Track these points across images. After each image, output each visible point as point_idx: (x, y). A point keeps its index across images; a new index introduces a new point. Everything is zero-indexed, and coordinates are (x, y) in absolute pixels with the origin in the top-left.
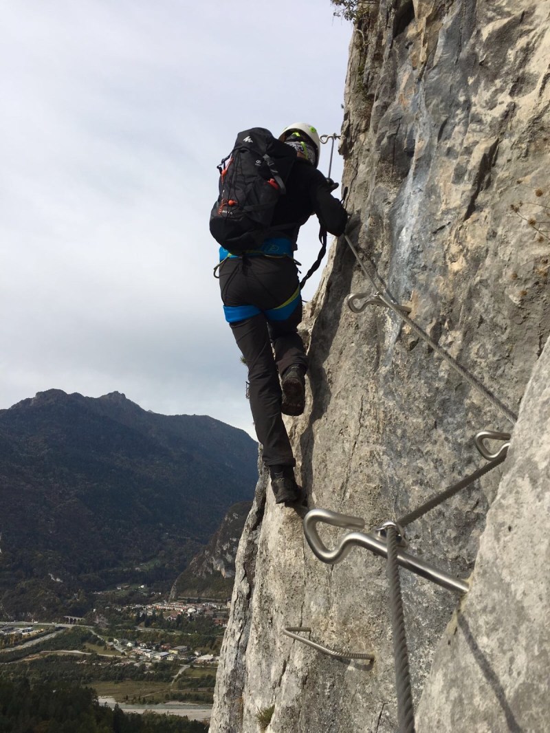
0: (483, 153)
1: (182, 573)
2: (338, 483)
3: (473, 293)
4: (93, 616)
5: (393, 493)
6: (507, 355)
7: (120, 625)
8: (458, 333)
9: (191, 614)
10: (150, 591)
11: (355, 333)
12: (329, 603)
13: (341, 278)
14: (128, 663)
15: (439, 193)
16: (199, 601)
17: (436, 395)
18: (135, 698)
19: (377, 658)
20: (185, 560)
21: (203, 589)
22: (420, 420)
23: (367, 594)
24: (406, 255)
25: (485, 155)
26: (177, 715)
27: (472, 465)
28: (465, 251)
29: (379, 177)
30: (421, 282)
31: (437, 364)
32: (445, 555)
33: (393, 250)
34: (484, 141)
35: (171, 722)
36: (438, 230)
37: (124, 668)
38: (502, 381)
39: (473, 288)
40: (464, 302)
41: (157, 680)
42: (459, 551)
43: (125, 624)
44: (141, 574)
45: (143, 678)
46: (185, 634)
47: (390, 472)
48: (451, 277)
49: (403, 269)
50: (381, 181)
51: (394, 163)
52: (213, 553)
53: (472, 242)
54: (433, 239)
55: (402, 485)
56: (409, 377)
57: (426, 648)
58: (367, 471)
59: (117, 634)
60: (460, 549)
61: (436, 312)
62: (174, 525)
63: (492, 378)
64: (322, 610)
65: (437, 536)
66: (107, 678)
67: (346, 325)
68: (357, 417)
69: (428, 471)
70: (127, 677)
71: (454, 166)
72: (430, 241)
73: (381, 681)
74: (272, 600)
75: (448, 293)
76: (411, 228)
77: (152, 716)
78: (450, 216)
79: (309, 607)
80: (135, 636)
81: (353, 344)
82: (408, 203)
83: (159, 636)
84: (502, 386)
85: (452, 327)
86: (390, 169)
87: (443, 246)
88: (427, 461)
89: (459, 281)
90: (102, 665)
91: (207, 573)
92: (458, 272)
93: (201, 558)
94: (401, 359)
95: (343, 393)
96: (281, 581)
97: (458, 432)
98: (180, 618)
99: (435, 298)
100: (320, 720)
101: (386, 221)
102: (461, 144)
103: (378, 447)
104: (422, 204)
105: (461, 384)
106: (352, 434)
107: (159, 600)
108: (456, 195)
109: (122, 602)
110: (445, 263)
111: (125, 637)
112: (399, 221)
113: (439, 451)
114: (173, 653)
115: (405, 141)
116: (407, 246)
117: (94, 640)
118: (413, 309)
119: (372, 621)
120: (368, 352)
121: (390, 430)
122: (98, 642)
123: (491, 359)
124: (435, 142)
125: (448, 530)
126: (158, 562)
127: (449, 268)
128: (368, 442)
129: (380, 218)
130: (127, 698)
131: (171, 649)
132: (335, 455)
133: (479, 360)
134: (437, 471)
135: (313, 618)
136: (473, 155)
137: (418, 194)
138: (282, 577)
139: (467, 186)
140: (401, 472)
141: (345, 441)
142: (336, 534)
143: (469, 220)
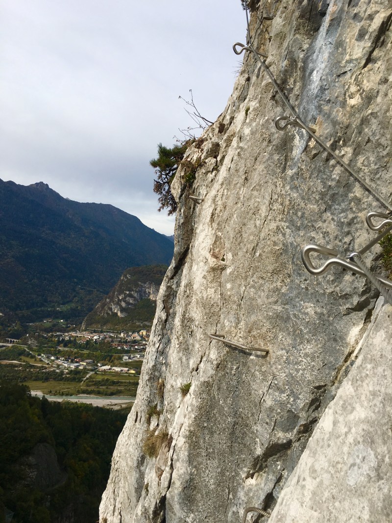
0: (382, 20)
1: (90, 313)
2: (250, 247)
3: (365, 121)
4: (26, 339)
5: (292, 252)
6: (385, 165)
7: (46, 345)
8: (349, 149)
9: (96, 340)
10: (67, 324)
11: (268, 146)
12: (238, 320)
13: (258, 105)
14: (52, 370)
15: (346, 47)
16: (102, 332)
17: (328, 190)
18: (56, 392)
19: (271, 351)
20: (92, 305)
21: (105, 324)
22: (315, 207)
23: (267, 314)
24: (316, 91)
25: (383, 22)
26: (85, 402)
27: (350, 236)
28: (361, 91)
29: (297, 30)
30: (325, 111)
31: (331, 169)
32: (325, 290)
33: (304, 87)
34: (383, 11)
35: (81, 407)
36: (342, 74)
37: (48, 373)
38: (378, 182)
39: (364, 118)
40: (357, 127)
41: (72, 381)
42: (334, 288)
43: (50, 345)
44: (61, 312)
45: (62, 379)
46: (91, 352)
47: (290, 240)
48: (348, 109)
49: (312, 101)
50: (298, 33)
51: (309, 20)
52: (112, 300)
53: (367, 85)
54: (337, 80)
55: (299, 248)
56: (310, 178)
57: (305, 345)
58: (273, 239)
59: (44, 351)
60: (335, 287)
61: (334, 134)
62: (85, 281)
63: (372, 180)
64: (233, 325)
65: (320, 280)
66: (37, 379)
67: (261, 140)
68: (267, 203)
69: (318, 239)
70: (51, 378)
71: (359, 27)
72: (335, 82)
73: (273, 364)
74: (193, 321)
75: (345, 120)
76: (321, 71)
77: (68, 403)
78: (352, 65)
79: (223, 323)
80: (57, 352)
81: (266, 154)
82: (320, 52)
83: (73, 353)
84: (378, 185)
85: (345, 145)
86: (306, 24)
87: (344, 86)
88: (318, 233)
89: (355, 112)
90: (34, 371)
91: (108, 314)
92: (354, 106)
93: (103, 303)
94: (306, 165)
95: (257, 187)
96: (203, 308)
97: (342, 215)
98: (88, 342)
99: (335, 123)
100: (227, 388)
101: (300, 64)
102: (365, 11)
103: (283, 224)
104: (331, 54)
105: (348, 183)
106: (263, 215)
107: (74, 330)
108: (358, 50)
109: (47, 330)
110: (345, 98)
111: (49, 353)
112: (311, 65)
113: (327, 227)
114: (83, 364)
115: (320, 4)
116: (316, 84)
117: (28, 355)
118: (317, 130)
119: (269, 330)
120: (278, 159)
121: (293, 212)
122: (30, 356)
123: (373, 167)
124: (346, 8)
125: (328, 276)
126: (73, 305)
127: (348, 103)
128: (275, 220)
129: (295, 61)
130: (51, 392)
131: (81, 361)
132: (249, 229)
133: (363, 168)
134: (325, 240)
135: (226, 329)
136: (374, 20)
137: (328, 46)
138: (204, 307)
139: (367, 44)
140: (299, 240)
141: (256, 220)
142: (246, 279)
143: (366, 69)
